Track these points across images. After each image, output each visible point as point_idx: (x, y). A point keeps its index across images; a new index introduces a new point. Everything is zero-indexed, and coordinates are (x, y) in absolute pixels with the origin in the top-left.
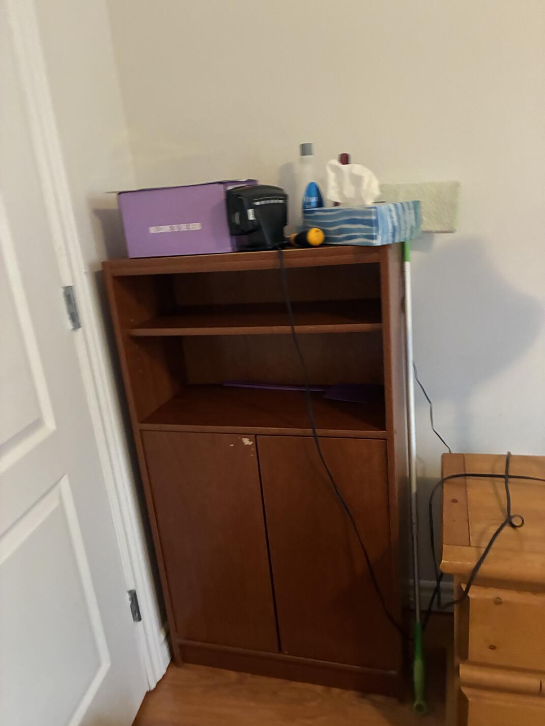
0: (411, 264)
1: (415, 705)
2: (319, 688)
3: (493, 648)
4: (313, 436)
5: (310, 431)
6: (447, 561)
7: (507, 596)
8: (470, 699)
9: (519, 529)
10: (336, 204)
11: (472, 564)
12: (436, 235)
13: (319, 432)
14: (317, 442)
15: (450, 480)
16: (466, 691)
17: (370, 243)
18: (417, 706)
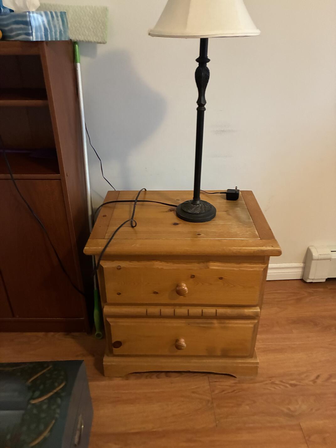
0: (80, 65)
1: (96, 334)
2: (41, 334)
3: (119, 294)
4: (11, 179)
5: (9, 176)
6: (88, 248)
7: (124, 264)
8: (111, 324)
9: (135, 228)
10: (12, 11)
11: (101, 248)
12: (99, 45)
13: (15, 176)
14: (14, 183)
15: (107, 205)
16: (109, 320)
17: (28, 39)
18: (97, 335)
